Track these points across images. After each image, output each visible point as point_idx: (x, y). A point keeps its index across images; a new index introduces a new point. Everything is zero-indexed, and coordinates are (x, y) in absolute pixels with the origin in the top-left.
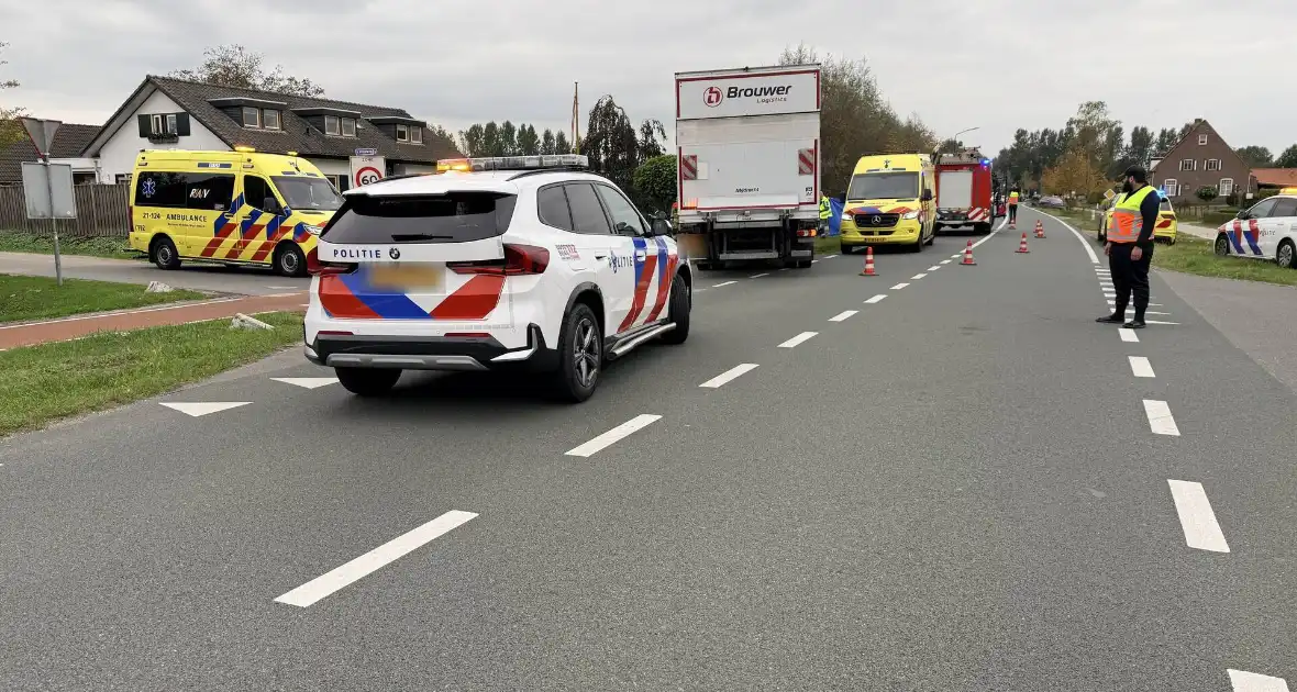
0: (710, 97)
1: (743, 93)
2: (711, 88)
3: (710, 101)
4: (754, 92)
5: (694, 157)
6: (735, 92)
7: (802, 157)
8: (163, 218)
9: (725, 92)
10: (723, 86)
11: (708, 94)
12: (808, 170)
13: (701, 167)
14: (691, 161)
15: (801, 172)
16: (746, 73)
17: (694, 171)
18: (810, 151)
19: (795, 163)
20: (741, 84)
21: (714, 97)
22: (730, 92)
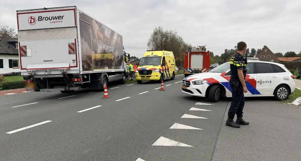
0: (31, 21)
1: (44, 19)
2: (31, 17)
3: (31, 22)
4: (49, 19)
5: (25, 47)
6: (41, 19)
7: (70, 46)
9: (37, 19)
10: (36, 16)
11: (30, 20)
12: (73, 52)
13: (29, 51)
14: (24, 48)
15: (70, 53)
16: (45, 10)
17: (25, 53)
18: (73, 44)
19: (67, 49)
20: (44, 15)
21: (33, 20)
22: (39, 18)
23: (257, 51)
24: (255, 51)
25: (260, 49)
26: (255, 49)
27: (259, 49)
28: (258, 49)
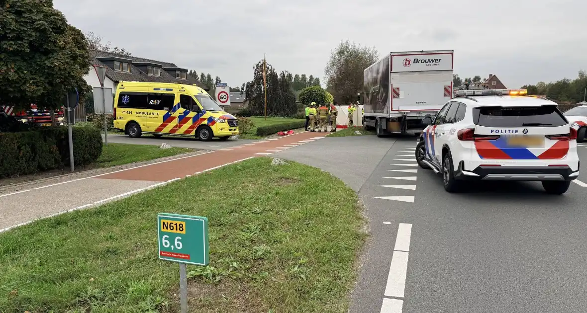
0: (406, 63)
1: (420, 61)
2: (406, 59)
3: (406, 64)
4: (425, 61)
5: (398, 88)
6: (417, 61)
7: (446, 89)
8: (134, 113)
9: (413, 62)
10: (412, 58)
11: (405, 62)
12: (448, 95)
13: (401, 93)
14: (397, 90)
15: (445, 95)
16: (422, 53)
17: (398, 95)
18: (449, 87)
19: (442, 91)
20: (420, 57)
21: (408, 63)
22: (414, 61)
23: (463, 81)
24: (460, 82)
25: (470, 79)
26: (461, 79)
27: (468, 79)
28: (466, 80)
